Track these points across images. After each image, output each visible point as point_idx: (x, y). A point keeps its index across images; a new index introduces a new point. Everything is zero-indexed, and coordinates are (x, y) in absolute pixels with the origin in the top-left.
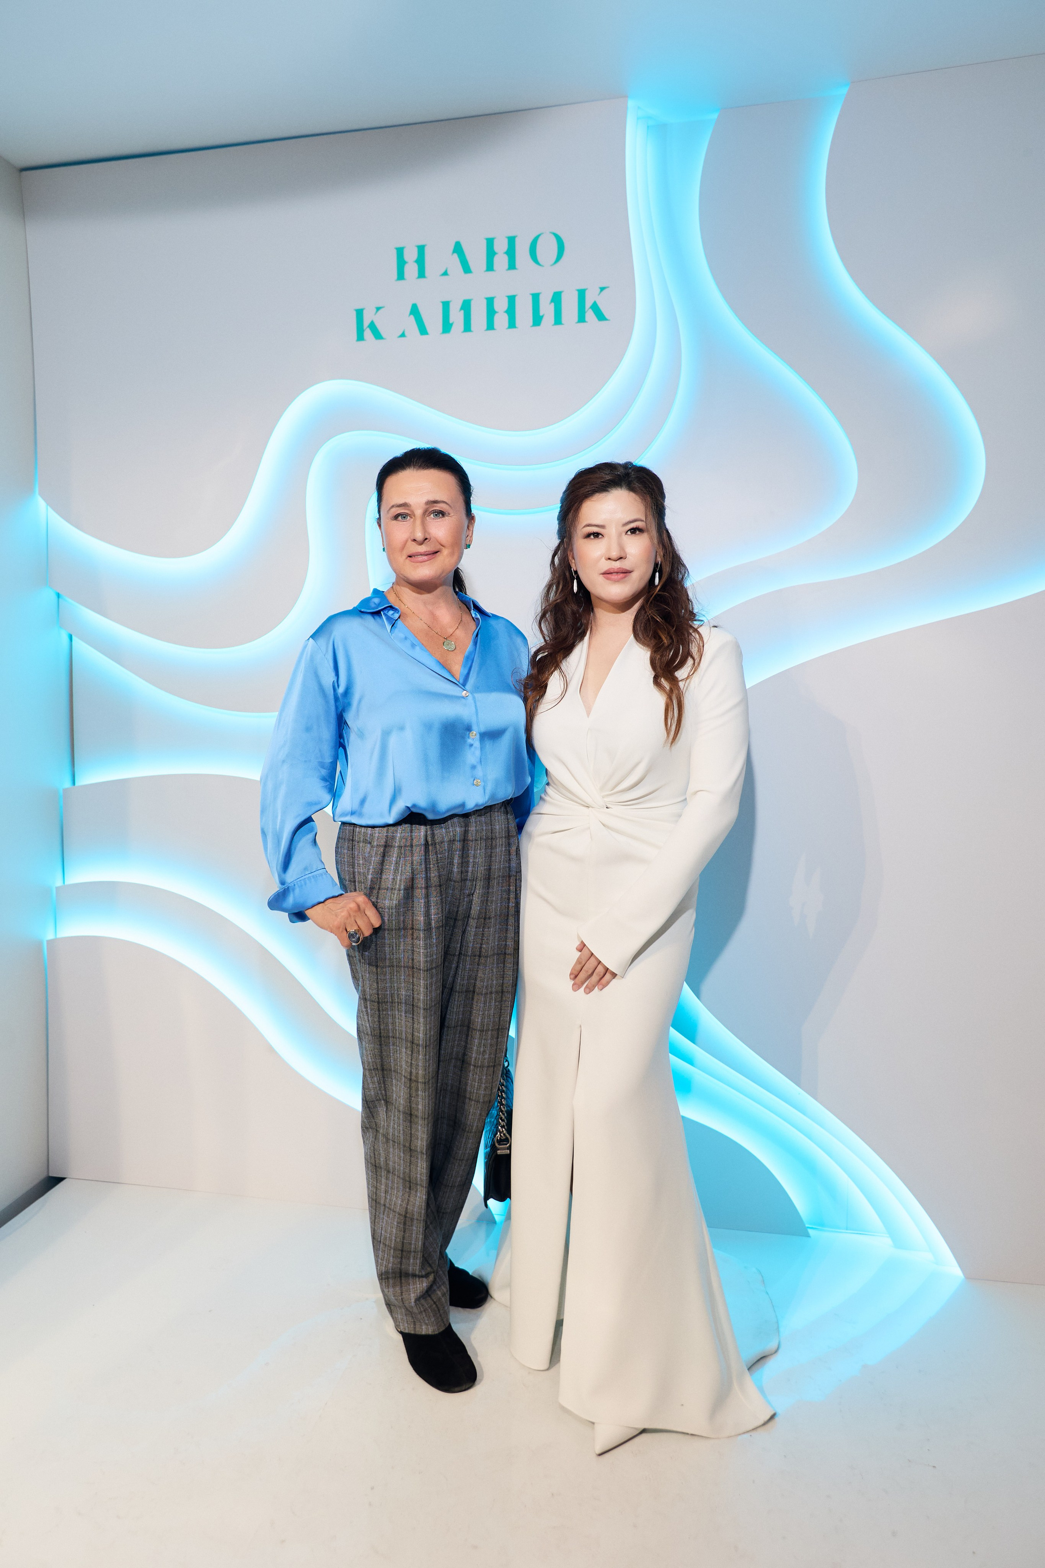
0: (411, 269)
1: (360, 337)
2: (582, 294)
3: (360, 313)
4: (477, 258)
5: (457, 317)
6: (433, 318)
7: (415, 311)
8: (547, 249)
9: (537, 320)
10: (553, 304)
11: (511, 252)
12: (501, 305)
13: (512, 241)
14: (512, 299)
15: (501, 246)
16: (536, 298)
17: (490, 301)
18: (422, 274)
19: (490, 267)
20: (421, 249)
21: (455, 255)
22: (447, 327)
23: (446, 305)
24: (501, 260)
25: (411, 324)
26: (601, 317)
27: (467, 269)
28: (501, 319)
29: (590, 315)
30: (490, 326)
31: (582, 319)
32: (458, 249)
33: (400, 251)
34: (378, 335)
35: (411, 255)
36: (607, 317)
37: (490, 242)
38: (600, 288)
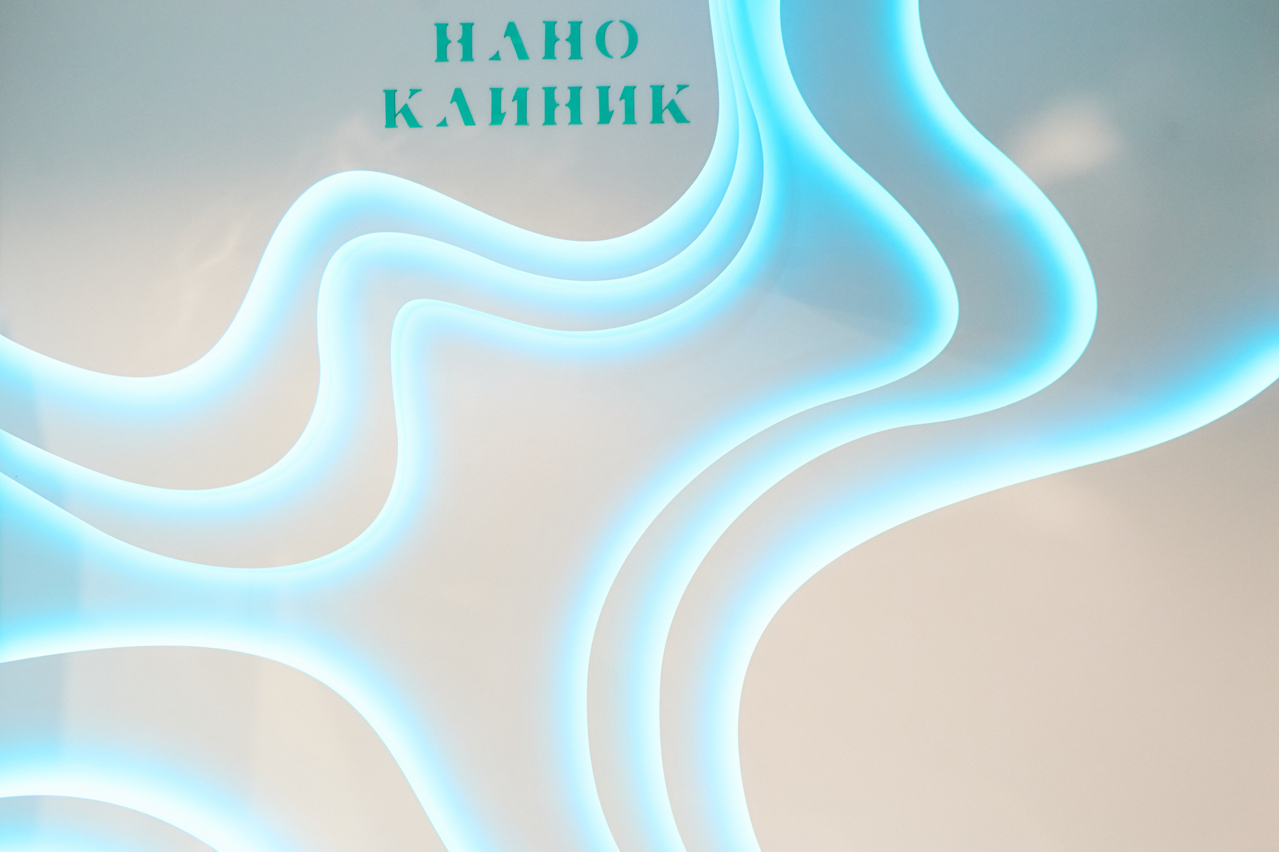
0: (455, 50)
1: (391, 122)
2: (657, 91)
3: (390, 95)
4: (535, 42)
5: (509, 107)
6: (481, 107)
7: (458, 97)
8: (617, 39)
9: (605, 116)
10: (623, 101)
11: (575, 38)
12: (562, 97)
13: (576, 27)
14: (575, 92)
15: (563, 31)
16: (604, 92)
17: (550, 92)
18: (468, 56)
19: (550, 54)
20: (468, 28)
21: (508, 38)
22: (497, 117)
23: (496, 93)
24: (563, 48)
25: (453, 113)
26: (680, 118)
27: (522, 54)
28: (562, 114)
29: (667, 115)
30: (550, 120)
31: (657, 118)
32: (512, 31)
33: (442, 29)
34: (413, 122)
35: (455, 33)
36: (688, 119)
37: (550, 27)
38: (678, 86)
